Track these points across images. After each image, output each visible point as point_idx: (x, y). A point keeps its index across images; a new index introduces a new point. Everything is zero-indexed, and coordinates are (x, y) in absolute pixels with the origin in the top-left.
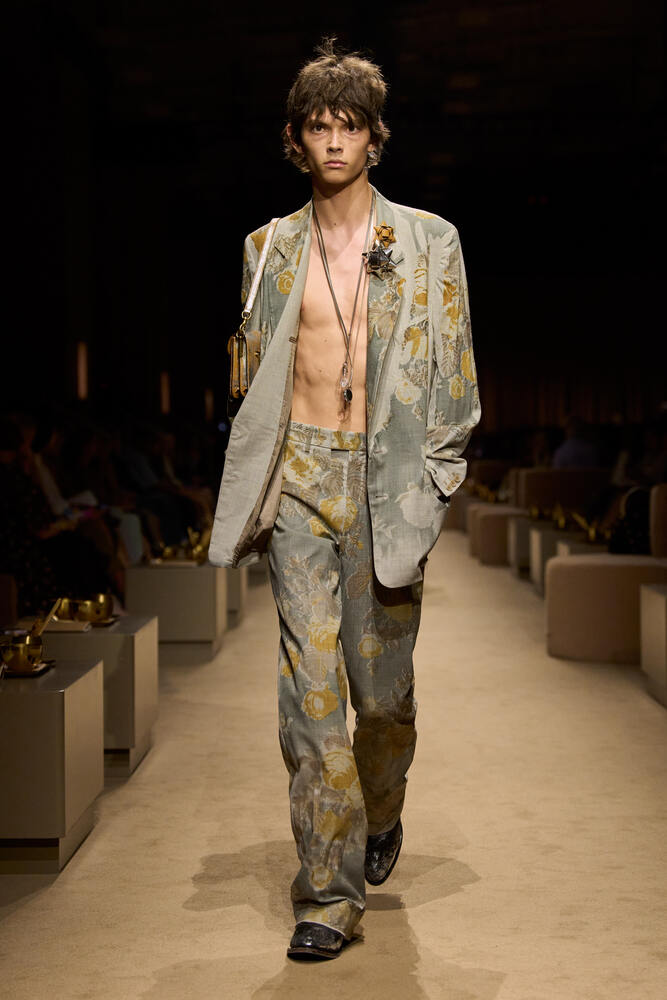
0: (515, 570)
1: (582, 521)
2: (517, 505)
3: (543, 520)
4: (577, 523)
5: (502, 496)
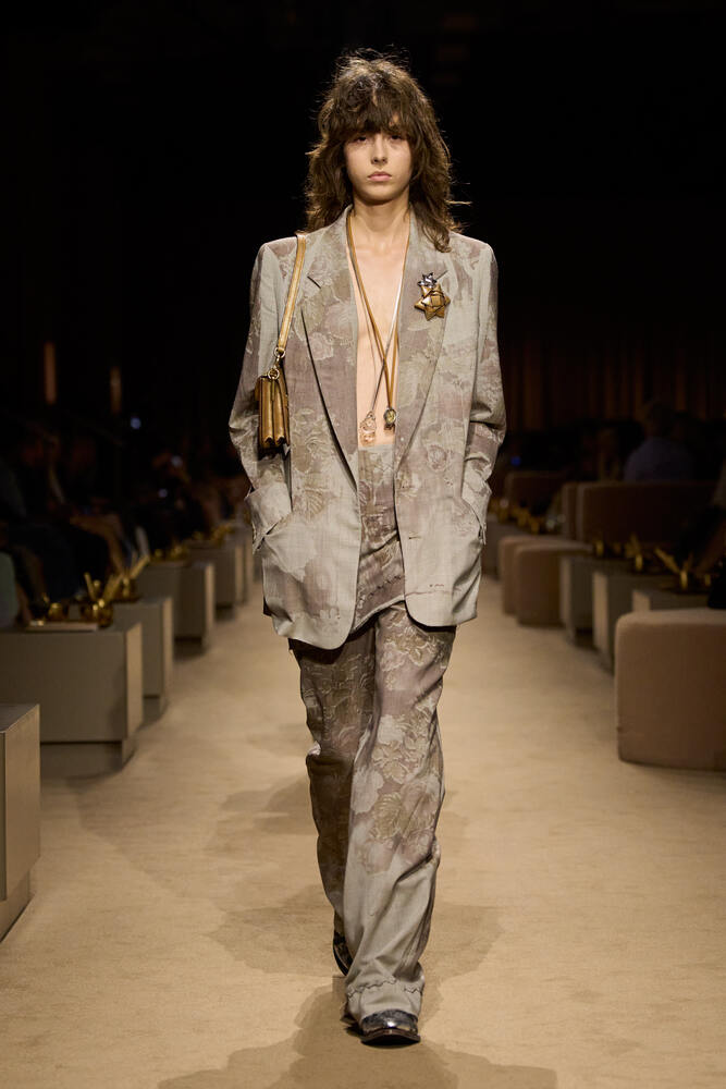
0: (570, 632)
1: (669, 561)
2: (574, 537)
3: (612, 558)
4: (660, 562)
5: (550, 524)
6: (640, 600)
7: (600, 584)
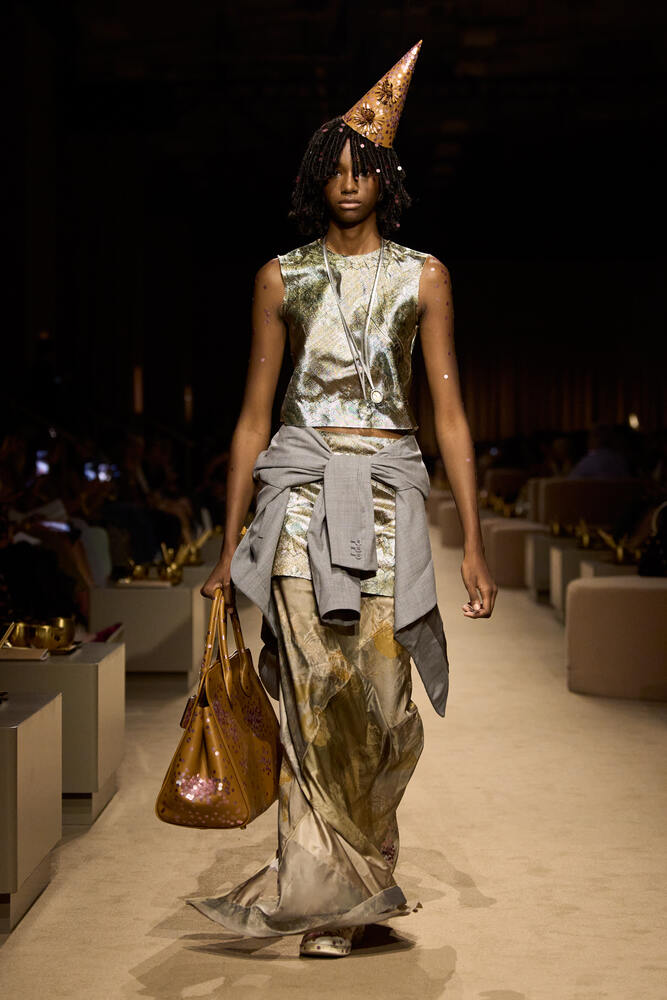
0: (533, 592)
1: (609, 539)
2: (536, 520)
3: (565, 536)
4: (602, 540)
5: (519, 510)
6: (586, 569)
7: (556, 557)
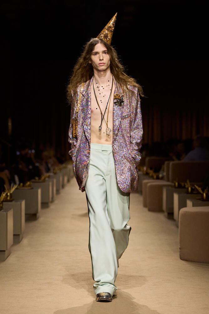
0: (166, 214)
1: (200, 189)
2: (168, 181)
5: (160, 176)
6: (189, 203)
7: (176, 197)
